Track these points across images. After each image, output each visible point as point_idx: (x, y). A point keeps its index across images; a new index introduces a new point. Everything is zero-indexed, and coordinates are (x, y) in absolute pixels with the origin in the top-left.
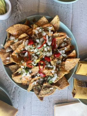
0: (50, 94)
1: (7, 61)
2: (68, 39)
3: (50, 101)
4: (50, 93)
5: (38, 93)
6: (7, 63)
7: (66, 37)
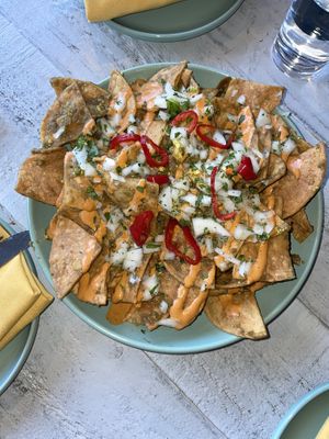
0: (48, 116)
1: (235, 92)
2: (159, 317)
3: (20, 120)
4: (51, 119)
5: (86, 90)
6: (229, 89)
7: (169, 317)
